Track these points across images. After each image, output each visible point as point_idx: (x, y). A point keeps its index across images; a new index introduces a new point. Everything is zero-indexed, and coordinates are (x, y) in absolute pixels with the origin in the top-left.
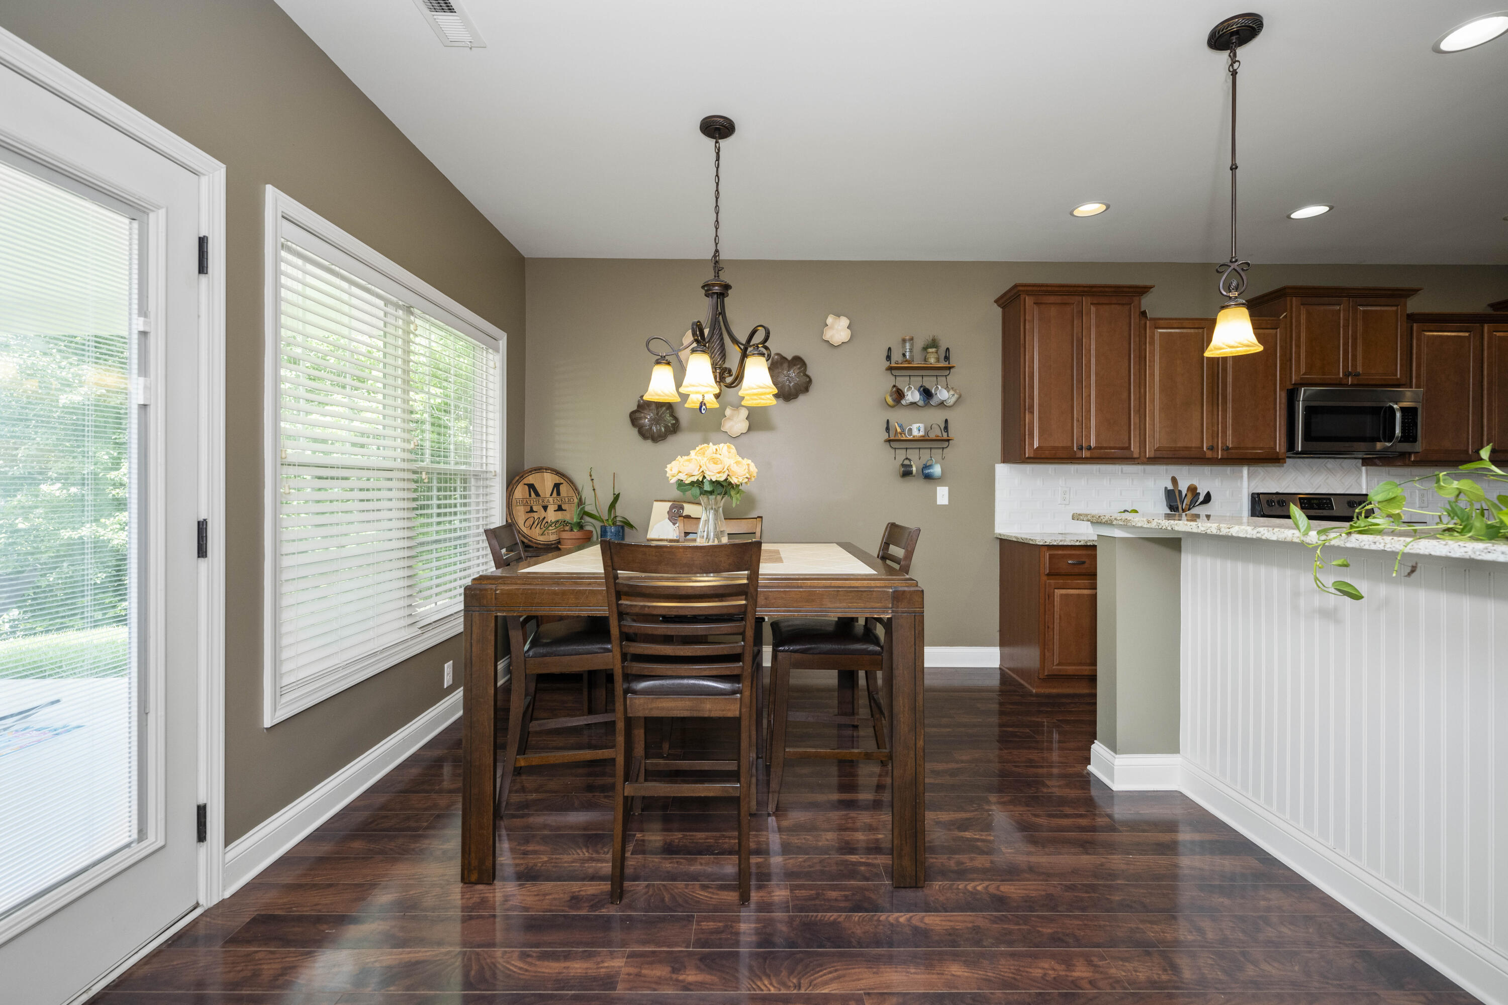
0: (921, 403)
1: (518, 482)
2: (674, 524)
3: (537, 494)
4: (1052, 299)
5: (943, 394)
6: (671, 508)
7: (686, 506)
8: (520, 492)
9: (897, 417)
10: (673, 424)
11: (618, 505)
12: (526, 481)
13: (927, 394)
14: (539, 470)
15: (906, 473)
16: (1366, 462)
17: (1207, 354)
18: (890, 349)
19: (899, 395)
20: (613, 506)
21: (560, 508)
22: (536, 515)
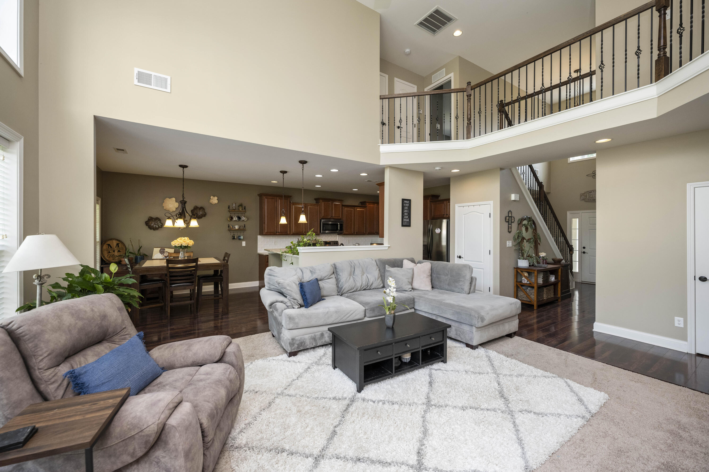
0: (238, 220)
1: (104, 244)
2: (162, 254)
3: (111, 247)
4: (270, 197)
5: (243, 218)
6: (160, 250)
7: (166, 249)
8: (105, 247)
9: (231, 223)
10: (161, 225)
11: (141, 250)
12: (107, 243)
13: (239, 218)
14: (111, 239)
15: (234, 238)
16: (338, 234)
17: (280, 223)
18: (229, 206)
19: (232, 218)
20: (139, 250)
21: (119, 251)
22: (111, 254)
